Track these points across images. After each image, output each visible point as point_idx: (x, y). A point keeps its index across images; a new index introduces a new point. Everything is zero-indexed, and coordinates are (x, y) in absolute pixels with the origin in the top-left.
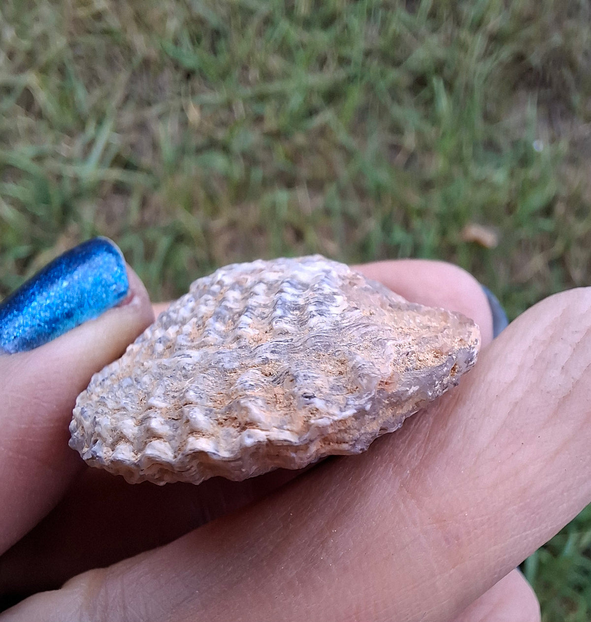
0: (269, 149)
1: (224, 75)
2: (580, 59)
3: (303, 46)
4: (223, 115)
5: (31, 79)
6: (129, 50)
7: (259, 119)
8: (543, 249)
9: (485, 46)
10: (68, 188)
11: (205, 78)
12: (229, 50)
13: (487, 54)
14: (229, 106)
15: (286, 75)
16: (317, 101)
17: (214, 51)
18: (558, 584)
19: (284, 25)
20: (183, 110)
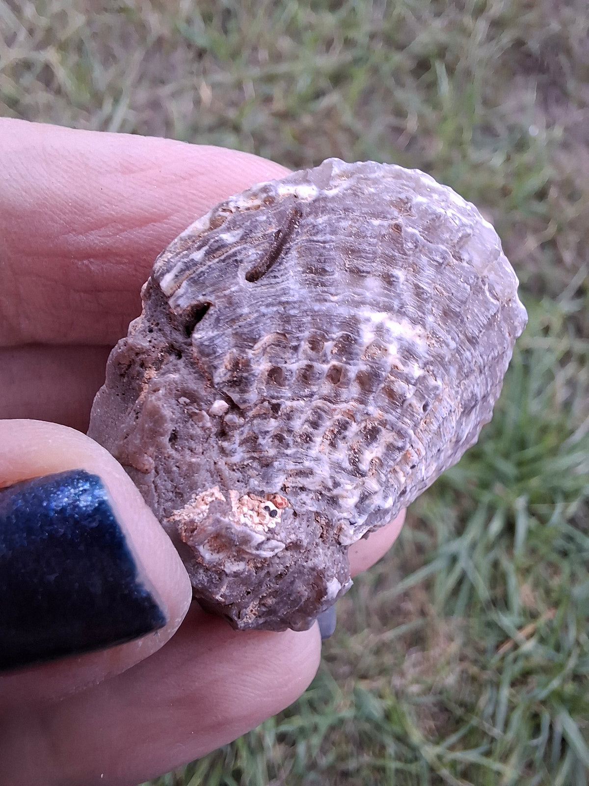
0: (276, 129)
1: (235, 55)
2: (575, 44)
3: (310, 27)
4: (234, 95)
5: (51, 55)
6: (143, 27)
7: (268, 100)
8: (536, 231)
12: (239, 30)
13: (490, 38)
14: (239, 85)
15: (295, 57)
16: (324, 83)
17: (226, 31)
18: (543, 550)
19: (293, 7)
20: (196, 89)
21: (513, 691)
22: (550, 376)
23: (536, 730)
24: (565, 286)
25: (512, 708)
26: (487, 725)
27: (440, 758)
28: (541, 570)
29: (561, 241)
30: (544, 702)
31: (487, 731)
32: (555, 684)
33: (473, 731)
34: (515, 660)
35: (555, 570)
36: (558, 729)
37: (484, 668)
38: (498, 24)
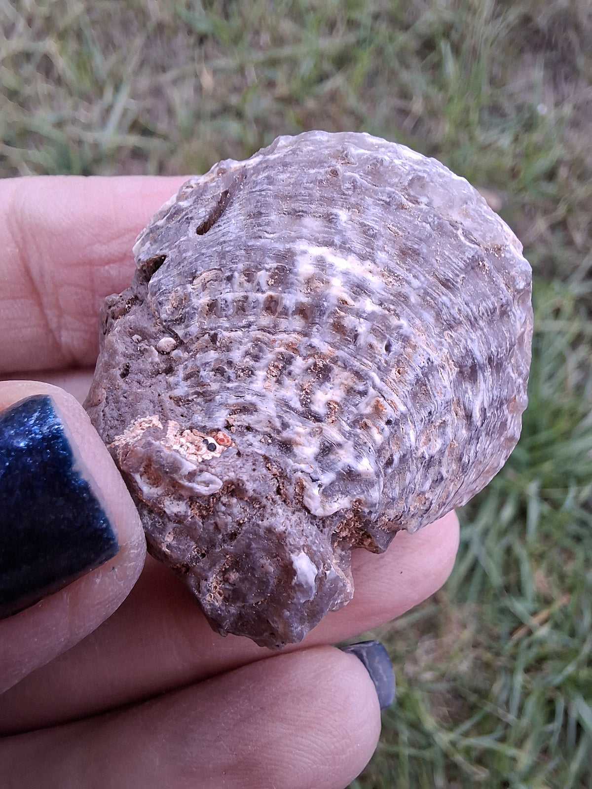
0: (281, 114)
1: (236, 39)
2: (584, 20)
3: (312, 8)
4: (236, 80)
5: (50, 45)
6: (143, 14)
7: (271, 84)
8: (546, 212)
9: (492, 9)
10: (88, 154)
11: (217, 42)
12: (241, 14)
13: (495, 16)
14: (241, 70)
15: (297, 40)
16: (327, 66)
17: (227, 16)
18: (557, 535)
20: (197, 76)
21: (527, 677)
22: (561, 359)
23: (551, 716)
24: (575, 268)
25: (526, 693)
26: (501, 711)
27: (453, 744)
28: (555, 555)
29: (571, 221)
30: (558, 688)
31: (502, 719)
32: (570, 669)
33: (488, 717)
34: (530, 646)
35: (570, 555)
36: (573, 715)
37: (497, 654)
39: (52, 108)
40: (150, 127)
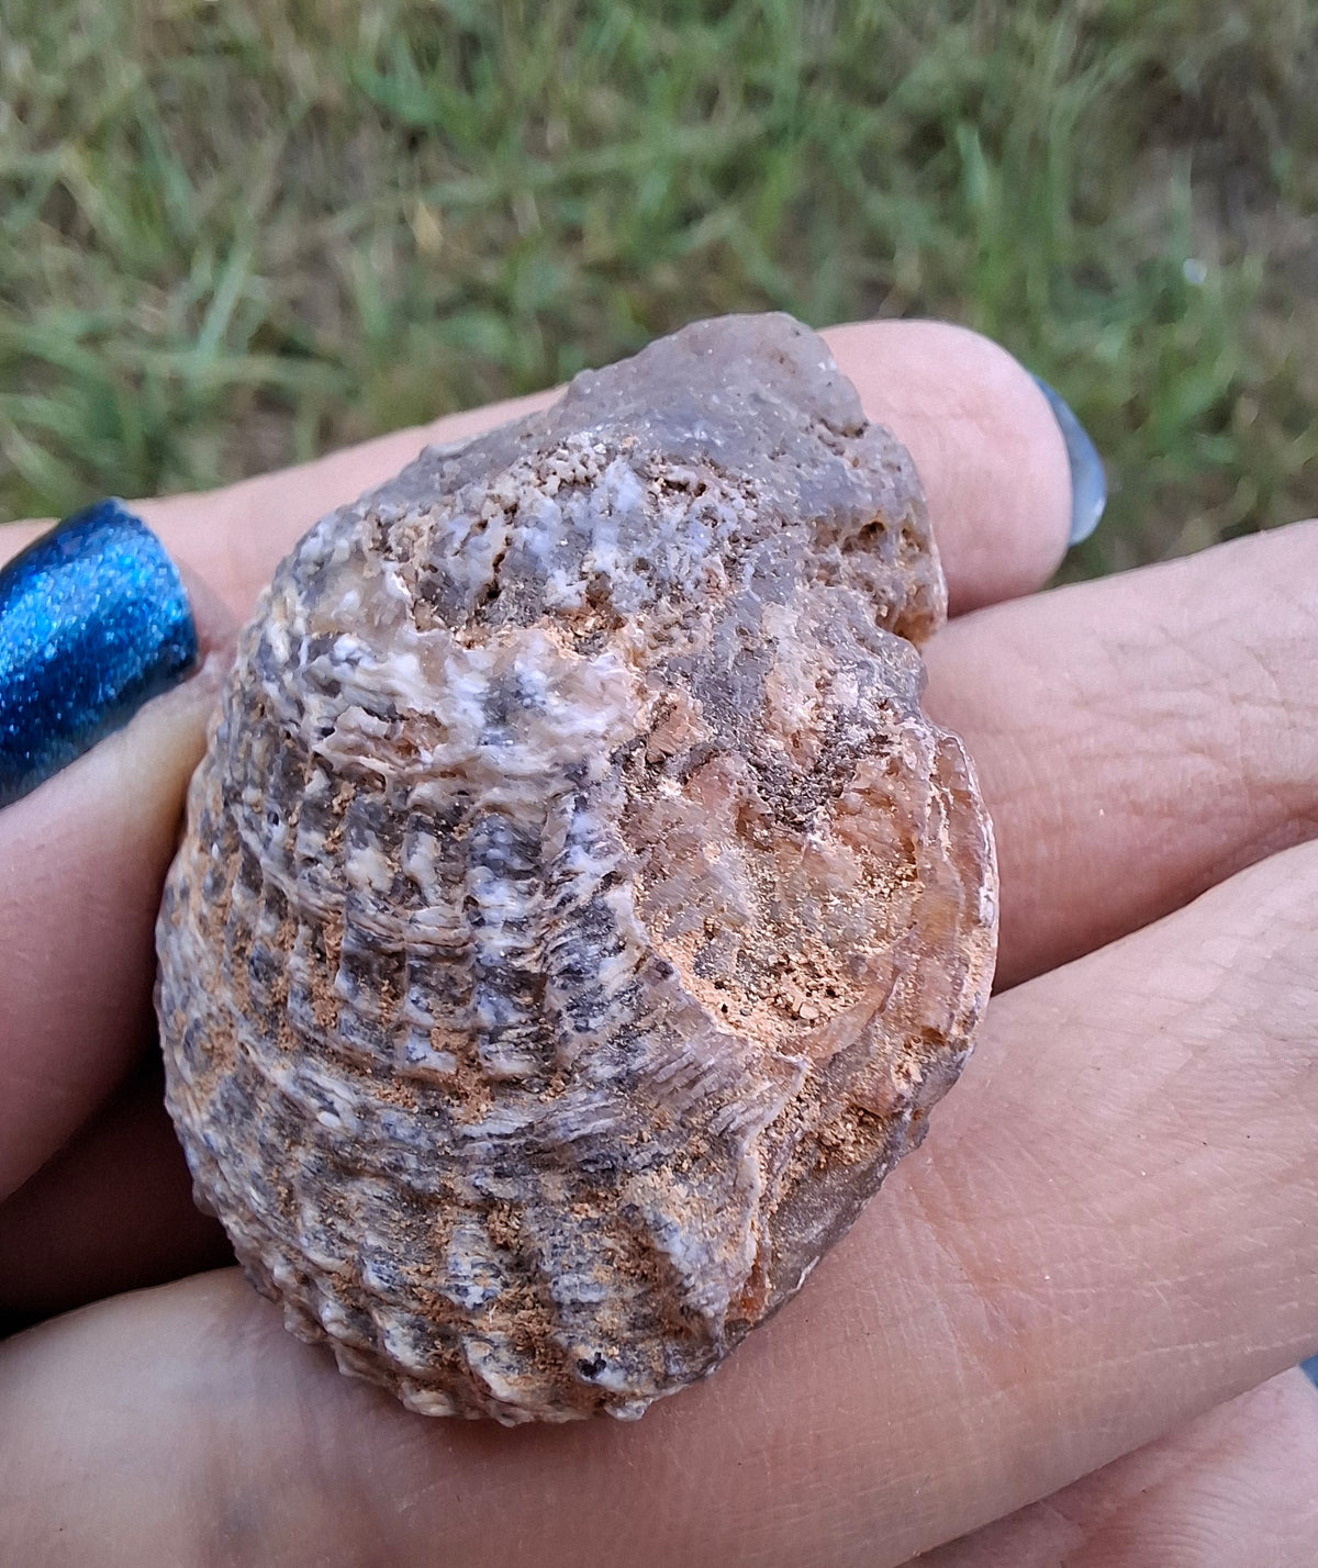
0: (596, 301)
1: (492, 136)
2: (1288, 69)
3: (662, 62)
4: (494, 228)
5: (67, 161)
6: (279, 87)
7: (572, 235)
8: (1211, 504)
9: (1074, 49)
10: (160, 403)
11: (448, 145)
12: (501, 80)
13: (1079, 65)
14: (504, 207)
15: (628, 134)
16: (699, 189)
17: (468, 82)
19: (621, 18)
20: (403, 220)
38: (1099, 31)
39: (78, 304)
40: (301, 338)
